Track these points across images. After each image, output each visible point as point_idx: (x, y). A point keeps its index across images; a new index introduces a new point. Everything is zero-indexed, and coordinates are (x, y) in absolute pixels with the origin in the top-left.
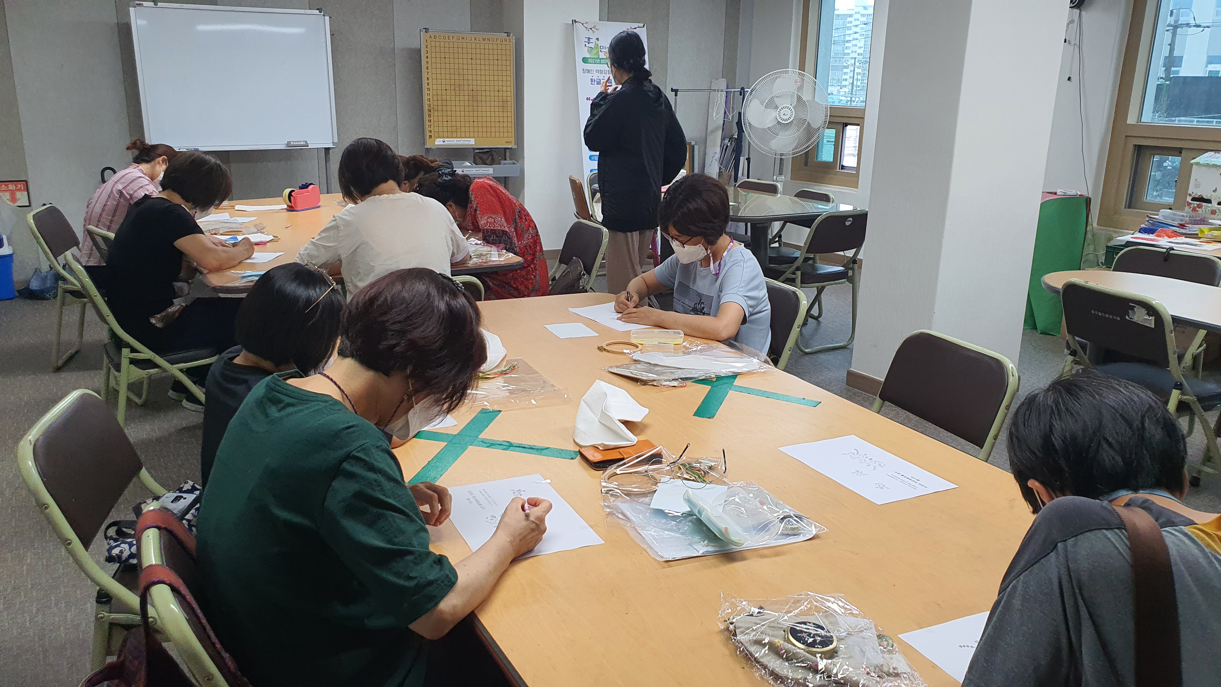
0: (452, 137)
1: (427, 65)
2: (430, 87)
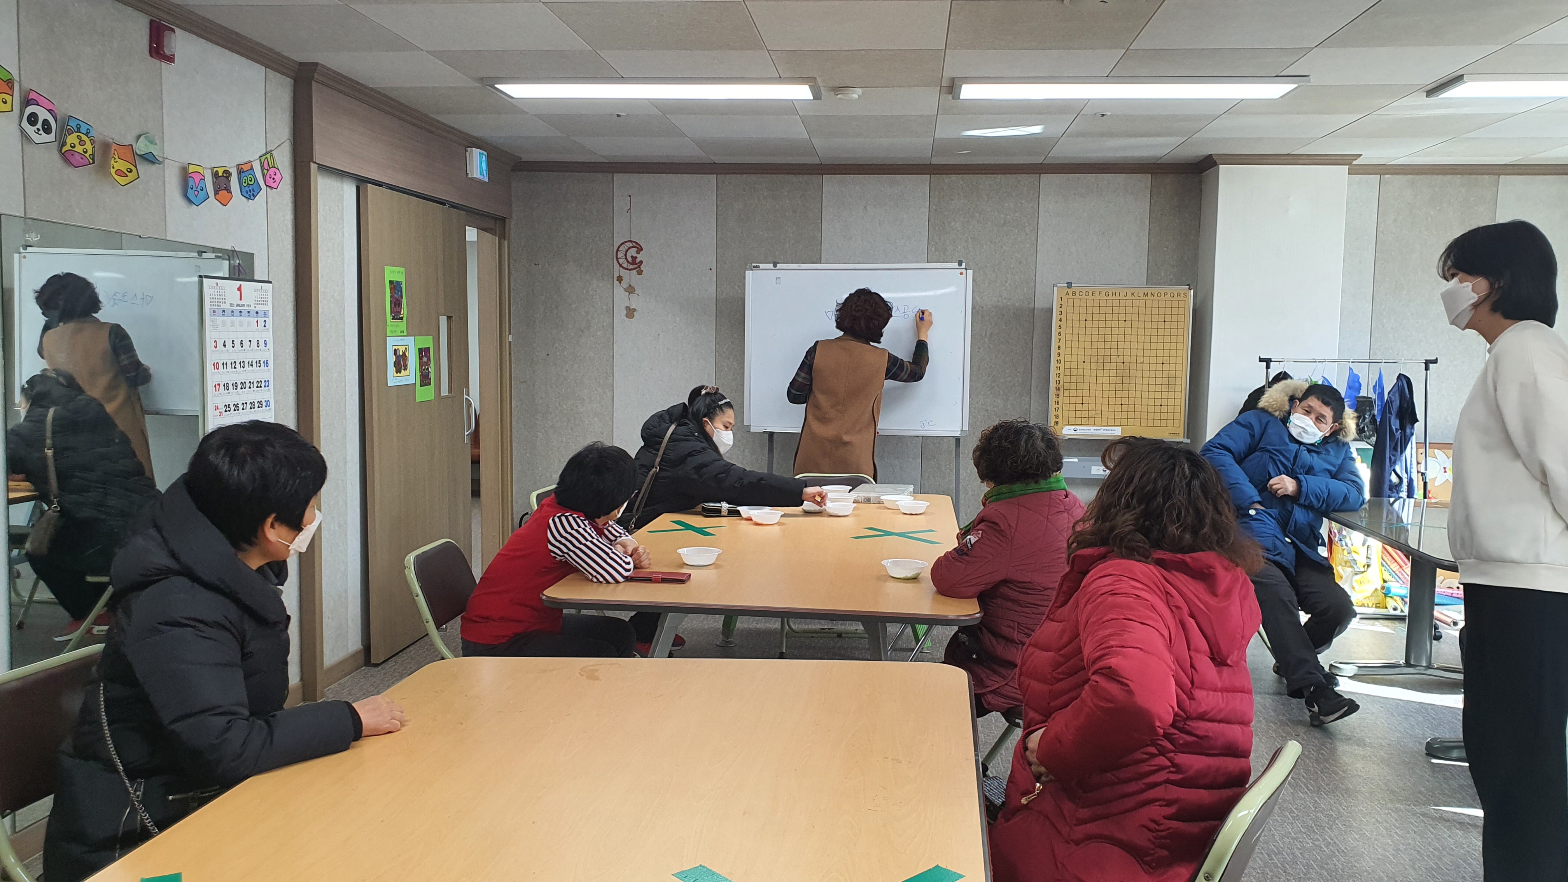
0: (1088, 425)
1: (1060, 330)
2: (1061, 358)
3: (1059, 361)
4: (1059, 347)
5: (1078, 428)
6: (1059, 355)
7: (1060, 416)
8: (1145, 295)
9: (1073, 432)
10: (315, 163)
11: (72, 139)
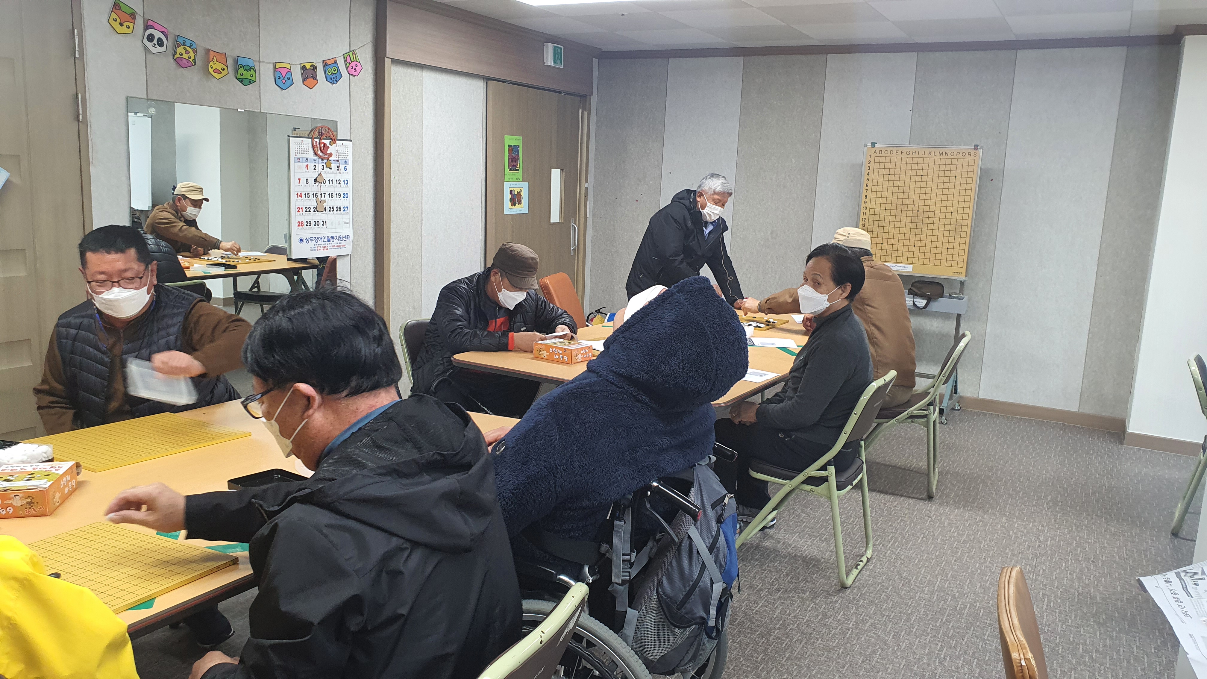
10: (388, 57)
11: (180, 50)
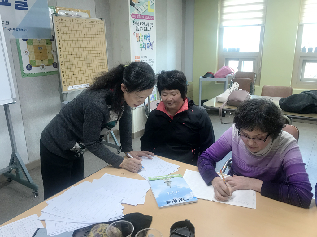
0: (77, 84)
1: (59, 39)
2: (62, 53)
3: (61, 55)
4: (60, 48)
5: (74, 86)
6: (61, 51)
7: (66, 82)
8: (90, 22)
9: (72, 89)
